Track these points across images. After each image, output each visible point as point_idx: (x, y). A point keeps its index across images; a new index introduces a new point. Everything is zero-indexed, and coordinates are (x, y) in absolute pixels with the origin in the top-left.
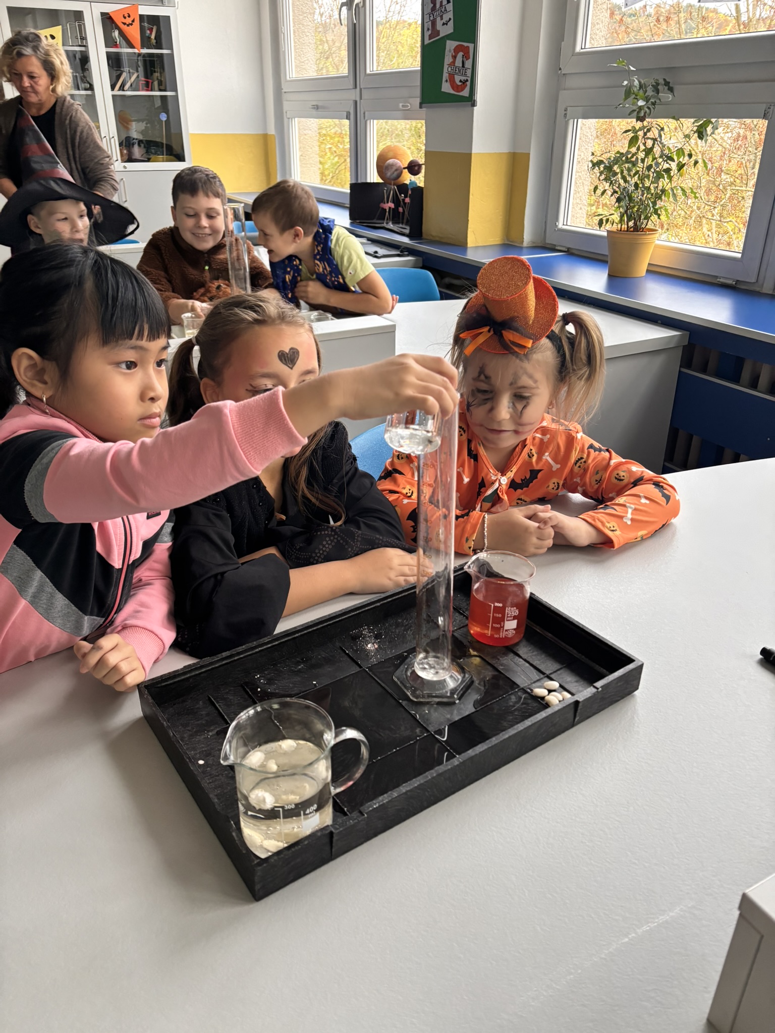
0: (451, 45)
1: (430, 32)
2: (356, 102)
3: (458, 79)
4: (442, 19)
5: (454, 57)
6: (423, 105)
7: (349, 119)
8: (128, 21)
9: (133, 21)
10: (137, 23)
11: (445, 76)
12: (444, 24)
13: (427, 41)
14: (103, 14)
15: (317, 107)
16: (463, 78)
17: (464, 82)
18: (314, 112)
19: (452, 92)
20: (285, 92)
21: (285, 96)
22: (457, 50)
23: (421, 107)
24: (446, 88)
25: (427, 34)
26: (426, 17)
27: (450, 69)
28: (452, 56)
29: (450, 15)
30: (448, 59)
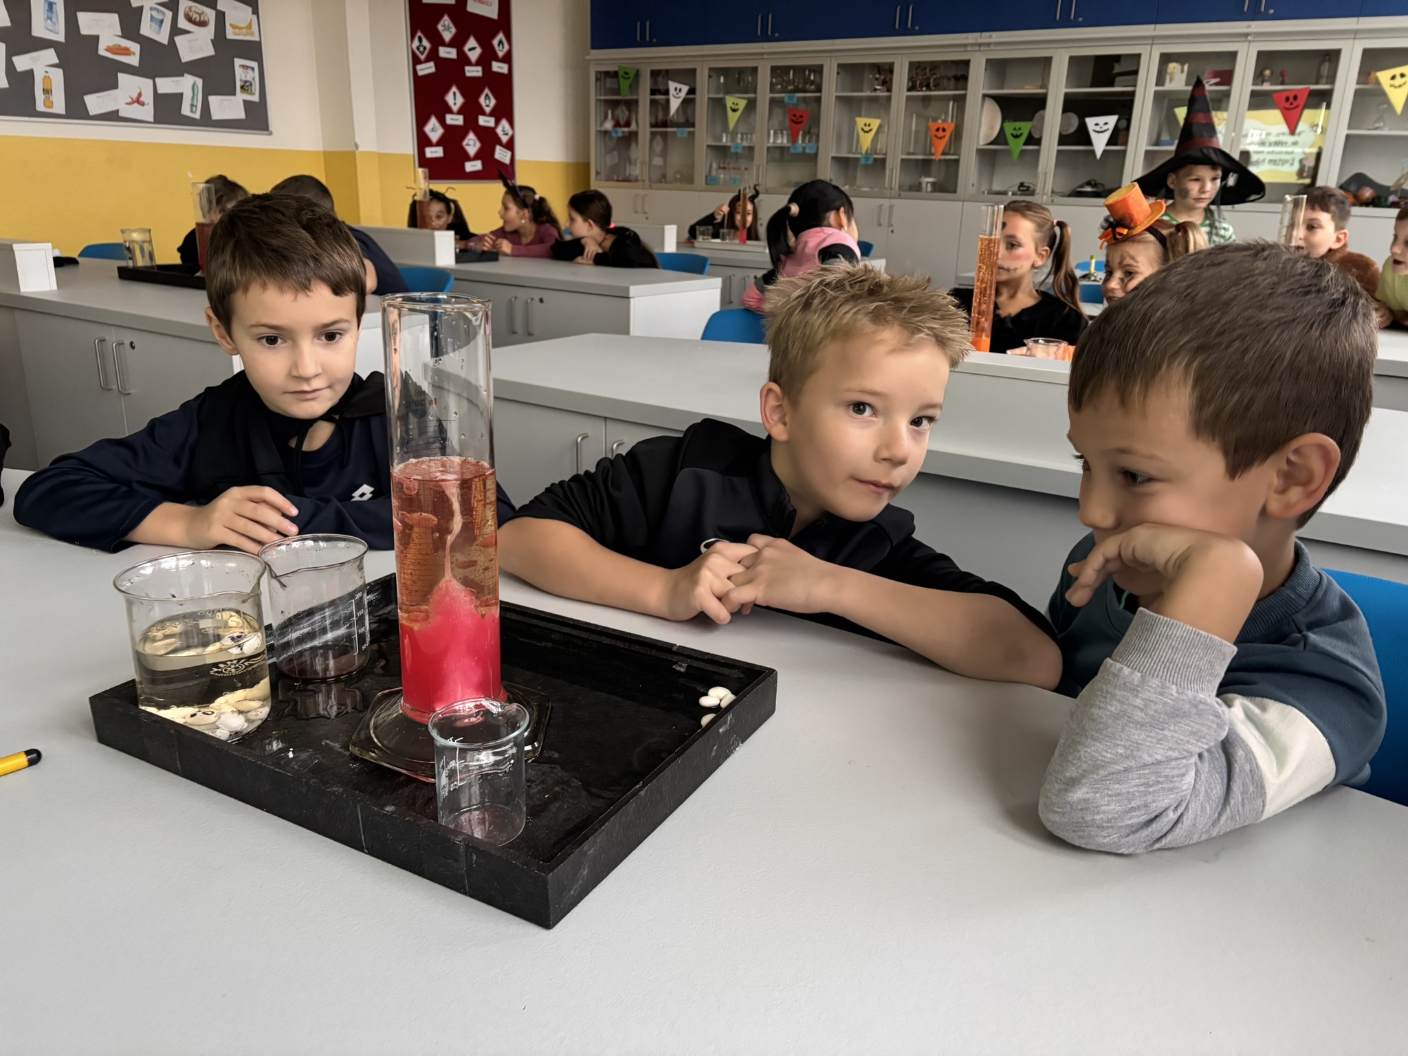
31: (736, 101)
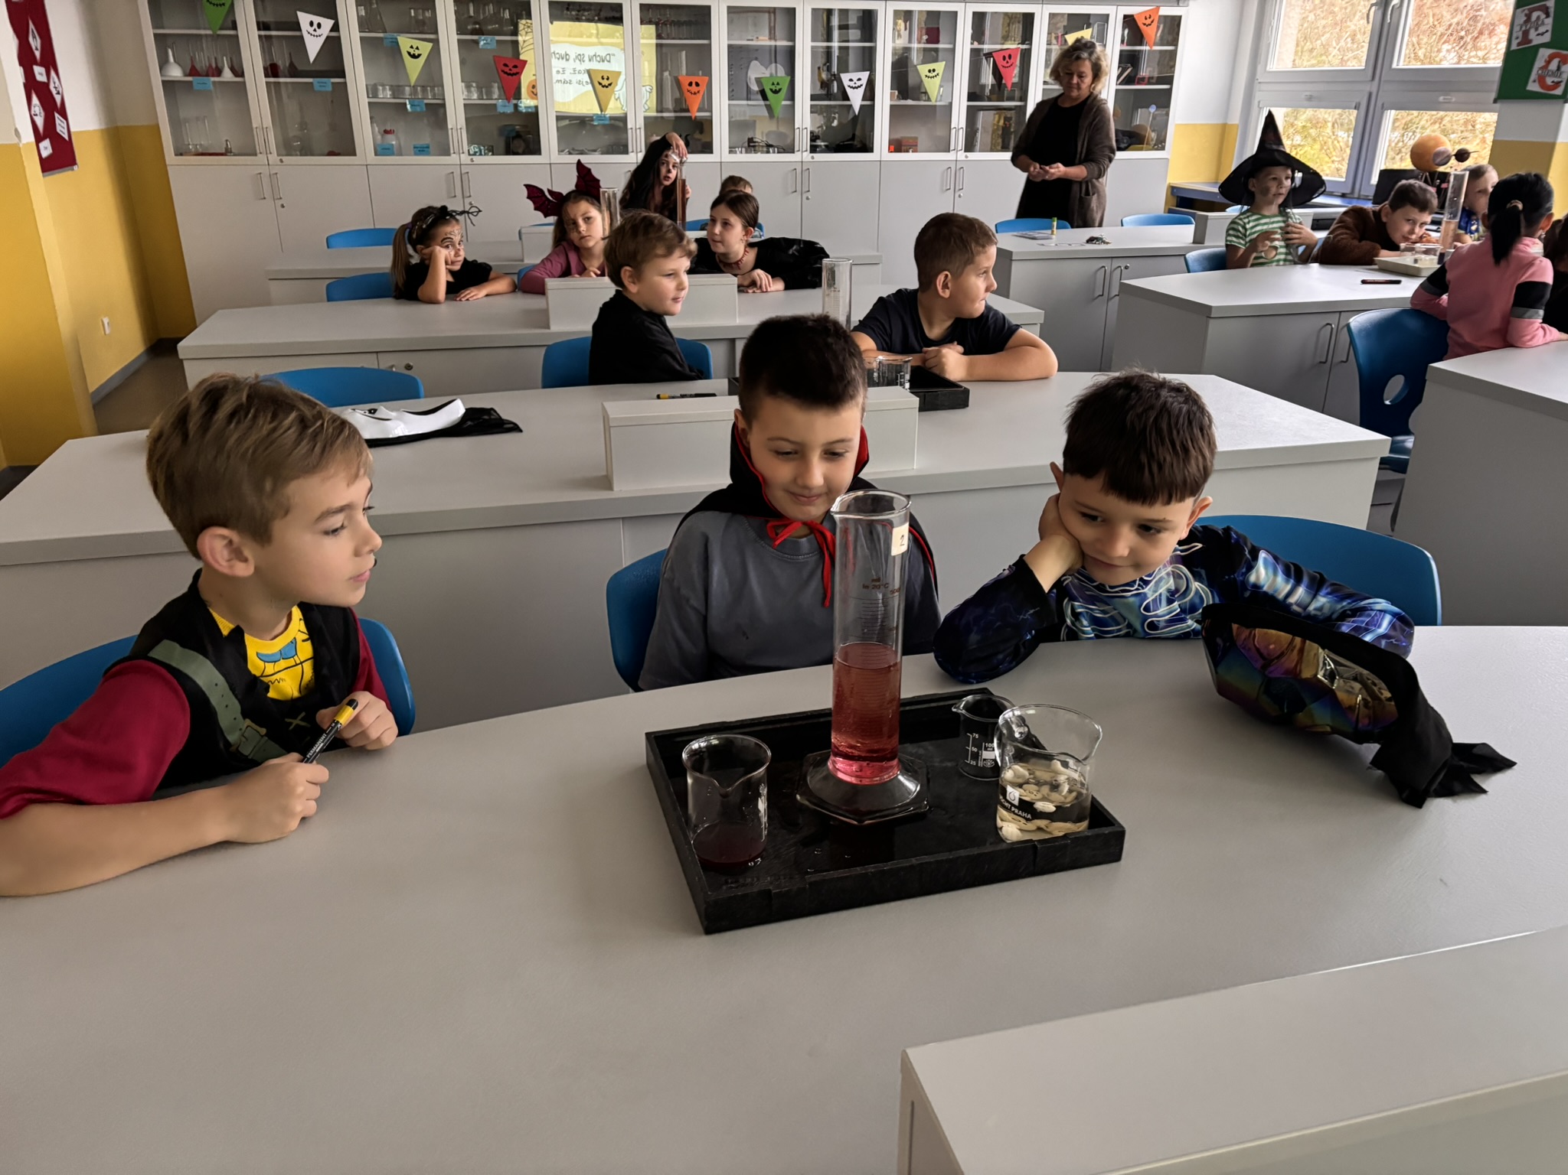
0: (1544, 53)
1: (1519, 40)
2: (1370, 95)
3: (1549, 81)
4: (1536, 29)
5: (1548, 62)
6: (1499, 101)
7: (1358, 110)
8: (1148, 21)
9: (1152, 22)
10: (1155, 24)
11: (1534, 76)
12: (1538, 35)
13: (1514, 47)
14: (1125, 17)
15: (1310, 98)
16: (1556, 80)
17: (1557, 84)
18: (1306, 103)
19: (1542, 91)
20: (1260, 83)
21: (1257, 87)
22: (1551, 58)
23: (1495, 101)
24: (1533, 87)
25: (1515, 43)
26: (1516, 28)
27: (1540, 72)
28: (1545, 61)
29: (1549, 27)
30: (1539, 63)
31: (416, 43)
